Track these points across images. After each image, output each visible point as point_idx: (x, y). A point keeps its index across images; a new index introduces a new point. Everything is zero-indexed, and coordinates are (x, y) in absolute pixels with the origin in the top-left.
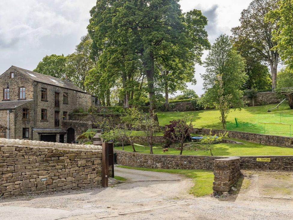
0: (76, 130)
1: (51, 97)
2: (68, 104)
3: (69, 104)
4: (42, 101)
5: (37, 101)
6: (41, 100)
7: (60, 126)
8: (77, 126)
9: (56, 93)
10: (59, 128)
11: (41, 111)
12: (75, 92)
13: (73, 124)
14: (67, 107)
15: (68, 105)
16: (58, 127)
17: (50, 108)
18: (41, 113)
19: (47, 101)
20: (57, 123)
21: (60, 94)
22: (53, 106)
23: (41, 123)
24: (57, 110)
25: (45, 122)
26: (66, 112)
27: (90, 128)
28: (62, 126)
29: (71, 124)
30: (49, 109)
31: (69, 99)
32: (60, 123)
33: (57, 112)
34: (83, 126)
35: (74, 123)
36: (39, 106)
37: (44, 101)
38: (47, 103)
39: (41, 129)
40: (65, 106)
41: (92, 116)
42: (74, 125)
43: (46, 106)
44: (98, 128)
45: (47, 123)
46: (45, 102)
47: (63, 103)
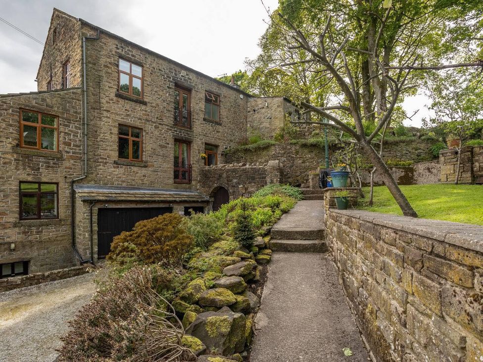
0: (234, 192)
1: (161, 93)
2: (220, 125)
3: (223, 124)
4: (120, 100)
5: (97, 95)
6: (117, 96)
7: (193, 183)
8: (235, 181)
9: (178, 86)
10: (190, 188)
11: (115, 131)
12: (242, 96)
13: (224, 175)
14: (218, 132)
15: (220, 128)
16: (188, 186)
17: (156, 127)
18: (115, 138)
19: (145, 103)
20: (181, 174)
21: (193, 91)
22: (169, 120)
23: (120, 171)
24: (183, 135)
25: (135, 169)
26: (217, 146)
27: (272, 182)
28: (199, 182)
29: (220, 176)
30: (149, 127)
31: (224, 112)
32: (195, 174)
33: (183, 142)
34: (253, 178)
35: (228, 171)
36: (105, 114)
37: (130, 100)
38: (143, 107)
39: (117, 188)
40: (209, 127)
41: (284, 149)
42: (228, 177)
43: (140, 119)
44: (302, 185)
45: (144, 171)
46: (133, 103)
47: (204, 119)
